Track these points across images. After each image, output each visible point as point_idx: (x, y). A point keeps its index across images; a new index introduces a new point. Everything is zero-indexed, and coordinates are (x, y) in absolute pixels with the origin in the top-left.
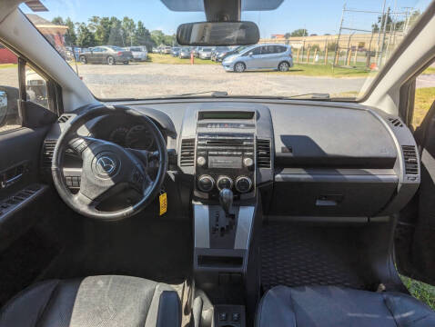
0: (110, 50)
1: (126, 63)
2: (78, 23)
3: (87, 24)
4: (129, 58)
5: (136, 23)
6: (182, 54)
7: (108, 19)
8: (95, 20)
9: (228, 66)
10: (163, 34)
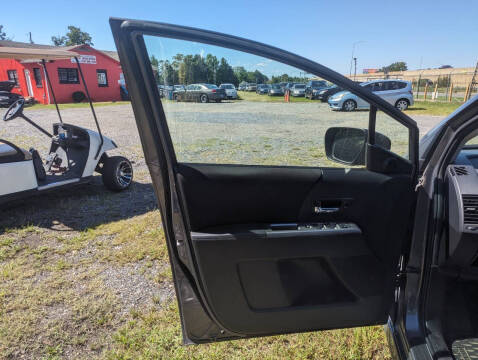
0: (204, 88)
1: (218, 101)
2: (162, 61)
3: (171, 61)
4: (222, 96)
5: (219, 59)
6: (272, 92)
7: (191, 56)
8: (179, 57)
9: (336, 104)
10: (244, 71)
